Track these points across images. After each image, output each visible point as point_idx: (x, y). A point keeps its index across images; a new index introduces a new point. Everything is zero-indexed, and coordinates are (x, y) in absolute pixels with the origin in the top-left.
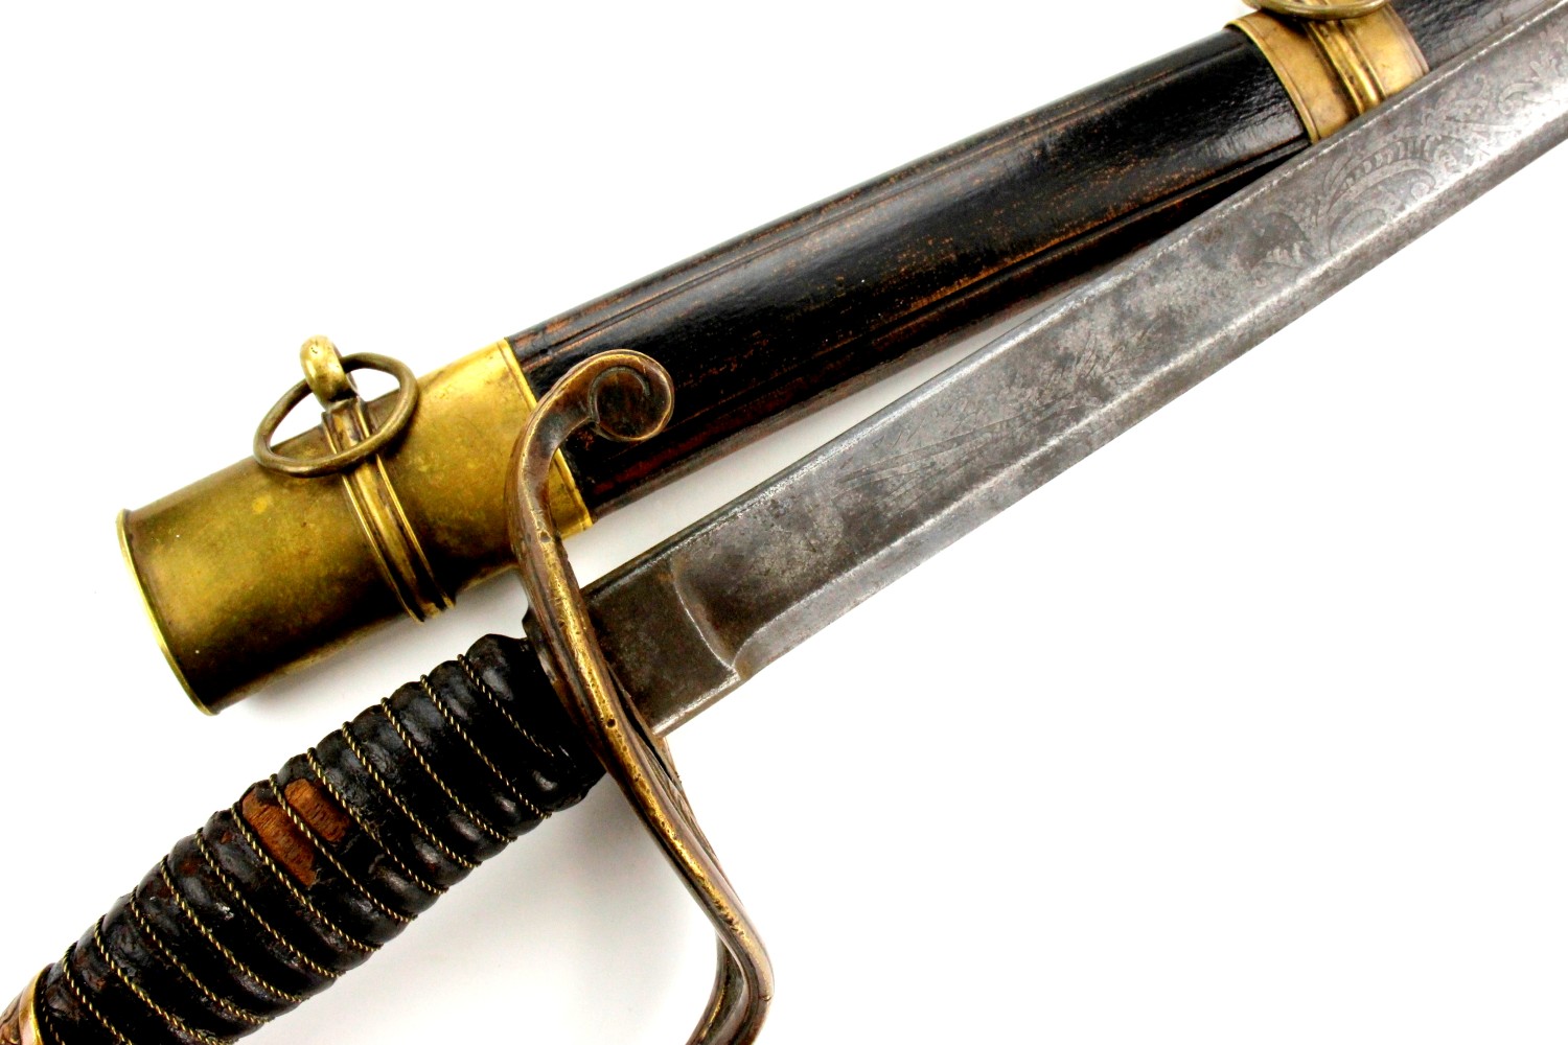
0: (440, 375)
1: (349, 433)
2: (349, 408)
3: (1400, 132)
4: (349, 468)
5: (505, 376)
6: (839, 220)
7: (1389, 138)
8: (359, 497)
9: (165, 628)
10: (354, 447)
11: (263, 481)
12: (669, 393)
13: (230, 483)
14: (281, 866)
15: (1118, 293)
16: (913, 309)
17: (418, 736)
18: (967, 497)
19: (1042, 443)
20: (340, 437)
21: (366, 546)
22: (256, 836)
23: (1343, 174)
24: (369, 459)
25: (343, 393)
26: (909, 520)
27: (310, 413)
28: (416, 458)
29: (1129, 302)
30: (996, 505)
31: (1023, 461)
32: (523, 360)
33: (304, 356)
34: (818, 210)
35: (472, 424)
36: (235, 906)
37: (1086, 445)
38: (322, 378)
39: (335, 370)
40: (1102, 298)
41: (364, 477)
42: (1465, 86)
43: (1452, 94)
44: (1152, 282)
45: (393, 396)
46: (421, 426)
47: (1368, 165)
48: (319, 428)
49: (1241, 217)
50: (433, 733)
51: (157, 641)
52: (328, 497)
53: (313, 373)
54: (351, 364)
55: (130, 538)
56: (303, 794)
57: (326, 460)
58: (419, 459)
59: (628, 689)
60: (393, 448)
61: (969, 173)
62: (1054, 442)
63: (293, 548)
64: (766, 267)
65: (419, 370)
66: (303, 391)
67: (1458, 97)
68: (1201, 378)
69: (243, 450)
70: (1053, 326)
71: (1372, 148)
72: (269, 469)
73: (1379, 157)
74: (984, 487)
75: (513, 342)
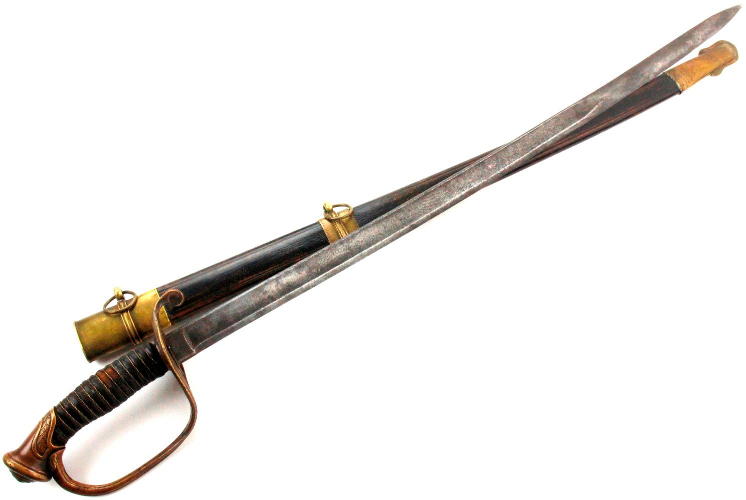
0: (142, 295)
1: (123, 306)
2: (123, 301)
3: (345, 244)
4: (122, 312)
5: (155, 295)
6: (226, 265)
7: (342, 246)
8: (124, 317)
9: (82, 343)
10: (123, 308)
11: (104, 315)
12: (183, 298)
13: (98, 315)
14: (104, 383)
15: (277, 279)
16: (239, 282)
17: (132, 360)
18: (244, 319)
19: (260, 309)
20: (121, 307)
21: (125, 328)
22: (99, 378)
23: (331, 254)
24: (126, 310)
25: (121, 298)
26: (231, 323)
27: (115, 302)
28: (136, 310)
29: (280, 281)
30: (250, 321)
31: (256, 312)
32: (159, 292)
33: (114, 290)
34: (222, 263)
35: (148, 305)
36: (95, 390)
37: (270, 310)
38: (118, 295)
39: (121, 293)
40: (273, 280)
41: (125, 314)
42: (361, 234)
43: (358, 236)
44: (285, 277)
45: (132, 299)
46: (138, 305)
47: (337, 252)
48: (117, 305)
49: (306, 263)
50: (135, 360)
51: (80, 347)
52: (118, 318)
53: (116, 294)
54: (124, 293)
55: (76, 326)
56: (110, 370)
57: (118, 310)
58: (136, 311)
59: (173, 352)
60: (131, 309)
61: (253, 255)
62: (263, 309)
63: (110, 328)
64: (209, 274)
65: (138, 295)
66: (114, 298)
67: (360, 237)
68: (296, 296)
69: (101, 309)
70: (262, 286)
71: (338, 248)
72: (106, 313)
73: (340, 250)
74: (247, 318)
75: (157, 289)
